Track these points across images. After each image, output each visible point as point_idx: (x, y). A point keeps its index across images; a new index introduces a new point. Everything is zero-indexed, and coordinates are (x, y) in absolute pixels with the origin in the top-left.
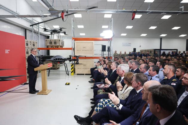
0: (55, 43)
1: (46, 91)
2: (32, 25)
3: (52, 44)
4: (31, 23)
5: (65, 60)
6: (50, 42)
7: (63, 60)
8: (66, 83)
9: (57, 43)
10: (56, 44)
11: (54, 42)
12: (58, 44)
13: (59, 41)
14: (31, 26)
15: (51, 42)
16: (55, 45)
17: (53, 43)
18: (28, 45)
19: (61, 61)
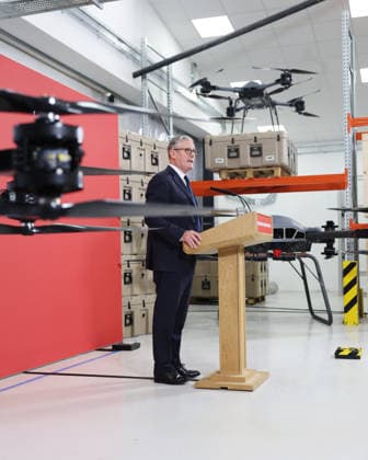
0: (257, 150)
1: (239, 371)
2: (141, 74)
3: (238, 156)
4: (135, 60)
5: (312, 236)
6: (229, 151)
7: (300, 235)
8: (339, 350)
9: (264, 149)
10: (260, 155)
11: (252, 149)
12: (268, 159)
13: (278, 139)
14: (135, 75)
15: (237, 150)
16: (257, 162)
17: (245, 151)
18: (129, 157)
19: (294, 244)
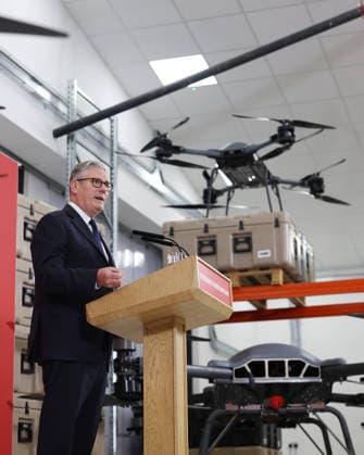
0: (244, 243)
2: (67, 131)
6: (201, 244)
9: (255, 240)
10: (249, 250)
11: (236, 242)
12: (263, 255)
13: (277, 224)
14: (57, 134)
15: (213, 243)
17: (225, 244)
